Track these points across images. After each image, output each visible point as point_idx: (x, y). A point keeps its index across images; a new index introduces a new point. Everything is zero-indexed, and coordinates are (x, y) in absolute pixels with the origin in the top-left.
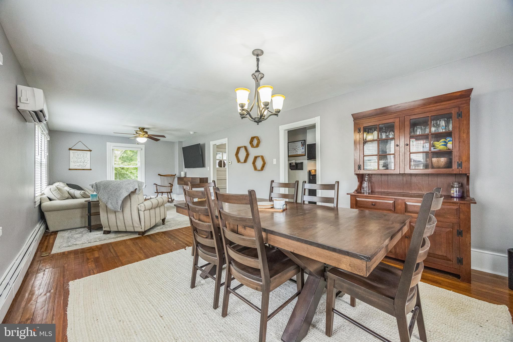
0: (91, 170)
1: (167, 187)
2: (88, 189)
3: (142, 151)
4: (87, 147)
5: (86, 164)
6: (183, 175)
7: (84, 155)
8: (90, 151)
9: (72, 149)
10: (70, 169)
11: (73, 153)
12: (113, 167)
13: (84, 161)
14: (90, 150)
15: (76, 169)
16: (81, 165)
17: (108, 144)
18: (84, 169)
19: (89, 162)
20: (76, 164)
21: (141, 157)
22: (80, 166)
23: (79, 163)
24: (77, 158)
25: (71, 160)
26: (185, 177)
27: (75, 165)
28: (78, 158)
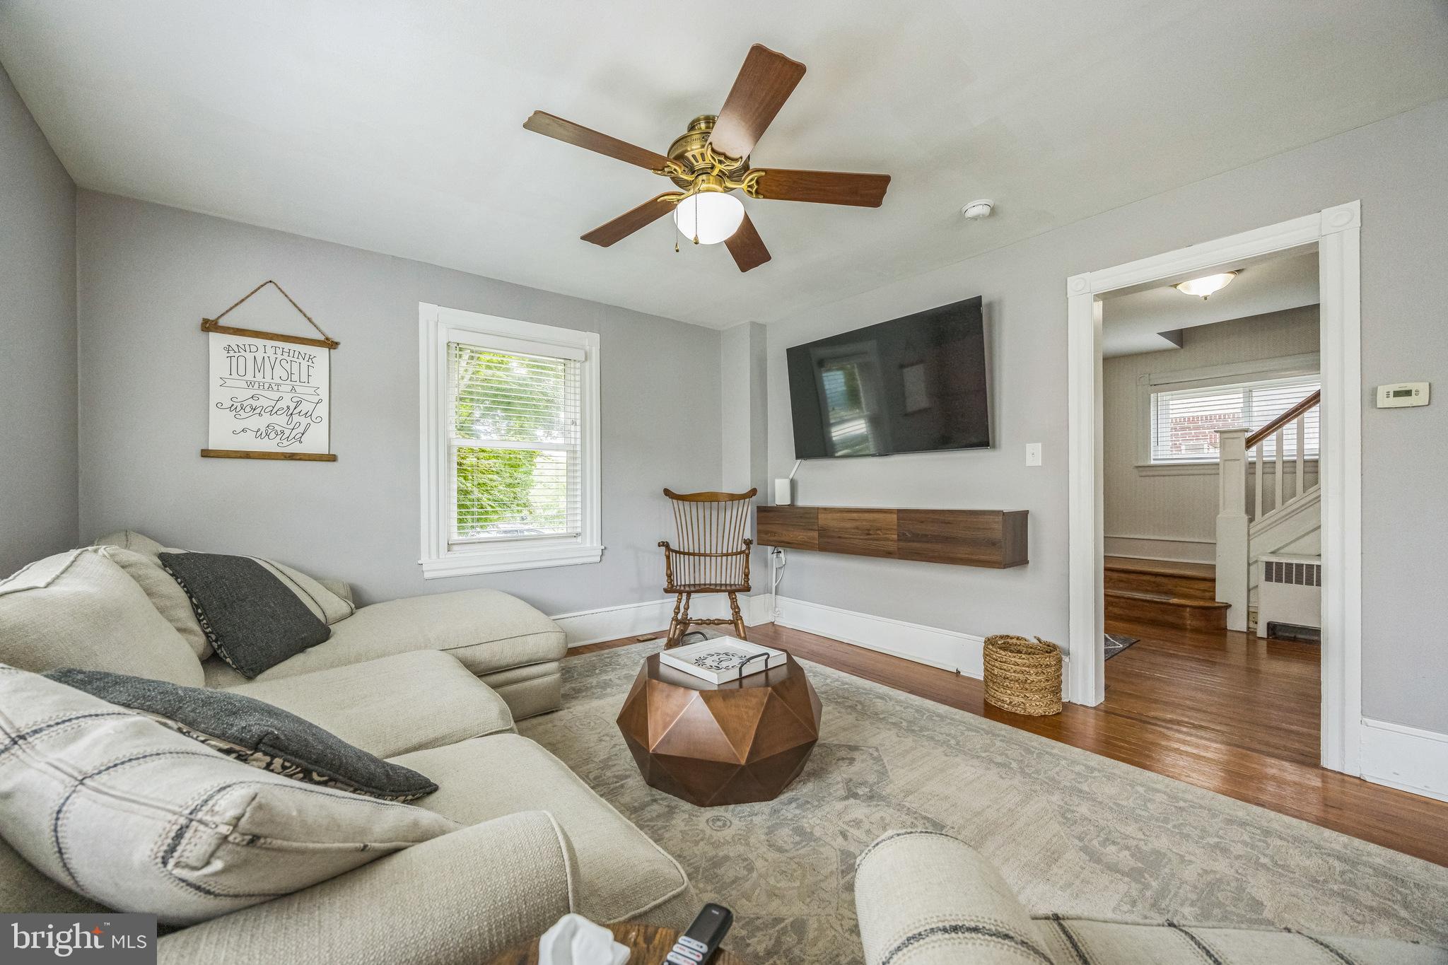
0: (332, 458)
1: (723, 555)
2: (316, 578)
3: (587, 364)
4: (309, 319)
5: (304, 421)
6: (781, 497)
7: (295, 366)
8: (331, 344)
9: (222, 322)
10: (206, 454)
11: (228, 348)
12: (449, 447)
13: (292, 406)
14: (327, 339)
15: (247, 455)
16: (279, 429)
17: (427, 311)
18: (292, 457)
19: (323, 410)
20: (244, 424)
21: (582, 400)
22: (272, 435)
23: (267, 419)
24: (250, 384)
25: (218, 394)
26: (792, 505)
27: (240, 425)
28: (261, 386)
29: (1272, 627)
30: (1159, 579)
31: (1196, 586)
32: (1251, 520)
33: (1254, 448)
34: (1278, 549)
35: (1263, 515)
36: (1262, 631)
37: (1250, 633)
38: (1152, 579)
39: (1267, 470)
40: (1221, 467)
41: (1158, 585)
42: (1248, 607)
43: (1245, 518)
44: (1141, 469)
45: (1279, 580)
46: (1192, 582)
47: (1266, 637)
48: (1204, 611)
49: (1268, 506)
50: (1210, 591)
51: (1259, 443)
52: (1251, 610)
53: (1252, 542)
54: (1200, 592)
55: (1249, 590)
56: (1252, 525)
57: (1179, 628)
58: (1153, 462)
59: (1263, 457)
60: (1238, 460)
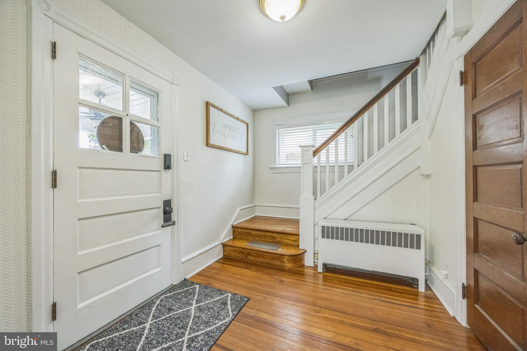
29: (325, 265)
30: (275, 235)
31: (291, 239)
32: (315, 199)
33: (316, 157)
34: (327, 216)
35: (321, 195)
36: (320, 269)
37: (315, 267)
38: (271, 234)
39: (322, 171)
40: (302, 168)
41: (274, 238)
42: (314, 250)
43: (313, 198)
44: (272, 169)
45: (328, 237)
46: (290, 236)
47: (322, 272)
48: (293, 257)
49: (323, 190)
50: (297, 241)
51: (318, 154)
52: (316, 252)
53: (316, 212)
54: (293, 242)
55: (314, 240)
56: (316, 202)
57: (281, 270)
58: (277, 166)
59: (320, 163)
60: (309, 163)
